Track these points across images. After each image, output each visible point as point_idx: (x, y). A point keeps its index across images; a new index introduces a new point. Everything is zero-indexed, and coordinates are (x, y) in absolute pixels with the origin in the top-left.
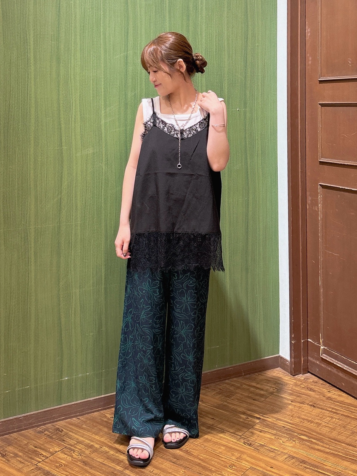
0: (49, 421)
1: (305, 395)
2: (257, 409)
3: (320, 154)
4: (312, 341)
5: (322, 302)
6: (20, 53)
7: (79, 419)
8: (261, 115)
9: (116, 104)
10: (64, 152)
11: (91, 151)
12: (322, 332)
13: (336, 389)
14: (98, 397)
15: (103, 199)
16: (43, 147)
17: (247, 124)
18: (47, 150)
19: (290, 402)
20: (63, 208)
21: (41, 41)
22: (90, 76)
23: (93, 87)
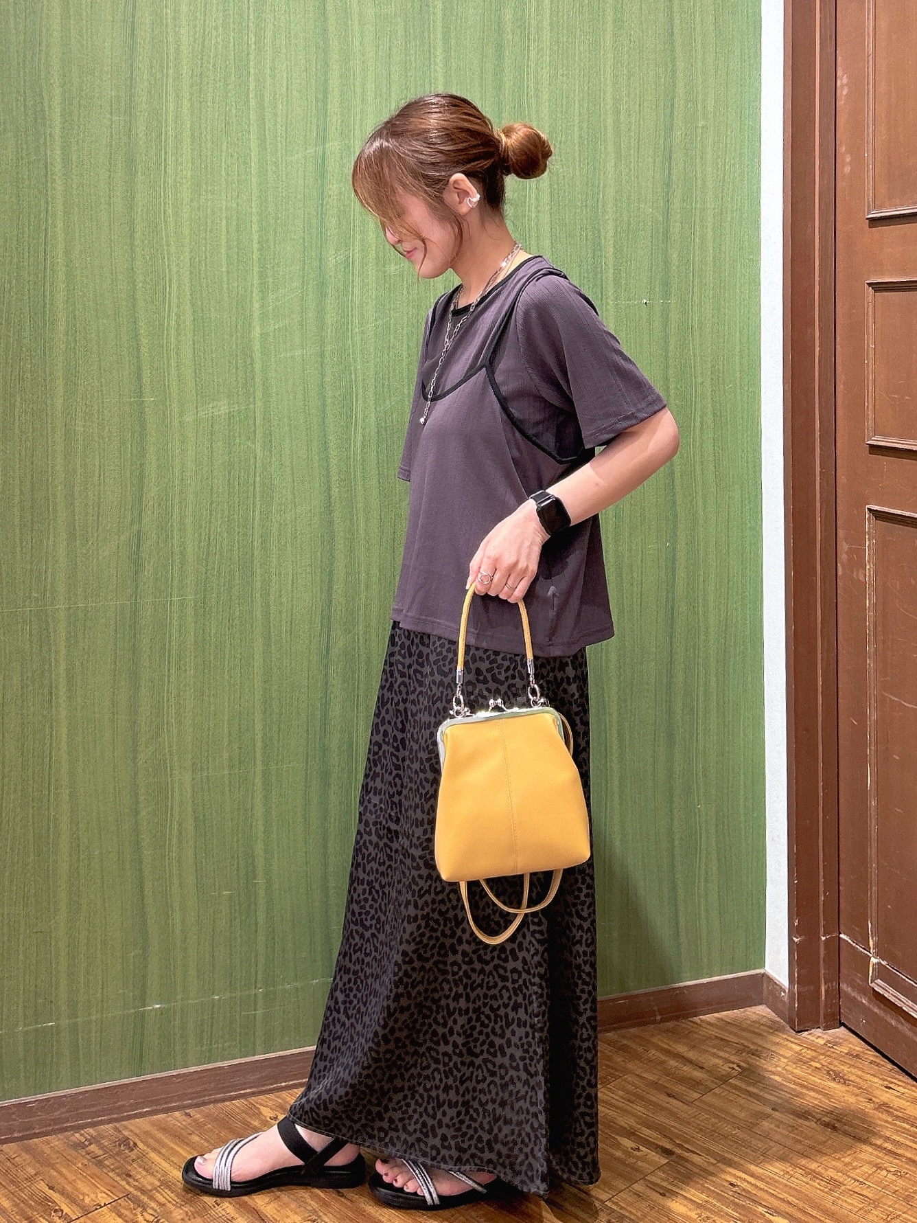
0: (109, 1117)
4: (849, 941)
5: (874, 836)
6: (25, 146)
7: (190, 1115)
8: (713, 317)
9: (294, 285)
10: (147, 409)
11: (223, 408)
12: (873, 919)
14: (243, 1060)
15: (257, 536)
16: (89, 396)
17: (672, 342)
20: (147, 557)
21: (82, 115)
22: (221, 209)
23: (227, 239)
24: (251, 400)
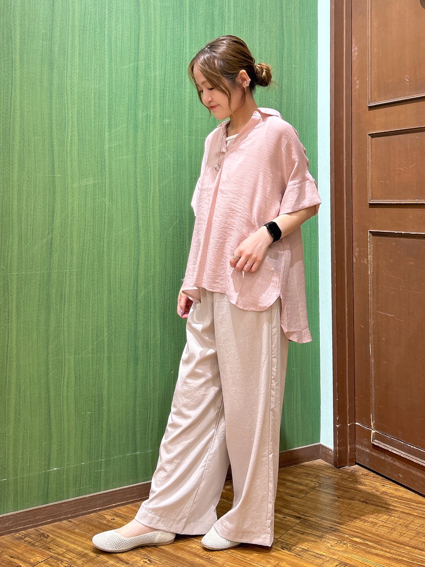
0: (32, 525)
1: (354, 490)
2: (296, 506)
3: (369, 195)
4: (360, 425)
5: (373, 376)
6: (2, 53)
7: (71, 521)
9: (124, 126)
10: (56, 180)
11: (91, 181)
12: (373, 413)
13: (391, 482)
14: (95, 494)
15: (105, 242)
16: (29, 173)
18: (35, 177)
19: (337, 498)
20: (55, 250)
22: (91, 89)
23: (94, 102)
24: (104, 178)
